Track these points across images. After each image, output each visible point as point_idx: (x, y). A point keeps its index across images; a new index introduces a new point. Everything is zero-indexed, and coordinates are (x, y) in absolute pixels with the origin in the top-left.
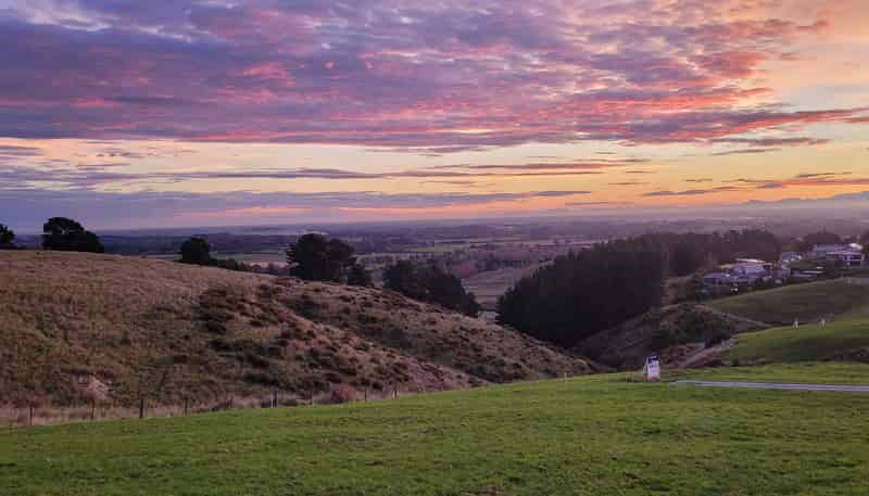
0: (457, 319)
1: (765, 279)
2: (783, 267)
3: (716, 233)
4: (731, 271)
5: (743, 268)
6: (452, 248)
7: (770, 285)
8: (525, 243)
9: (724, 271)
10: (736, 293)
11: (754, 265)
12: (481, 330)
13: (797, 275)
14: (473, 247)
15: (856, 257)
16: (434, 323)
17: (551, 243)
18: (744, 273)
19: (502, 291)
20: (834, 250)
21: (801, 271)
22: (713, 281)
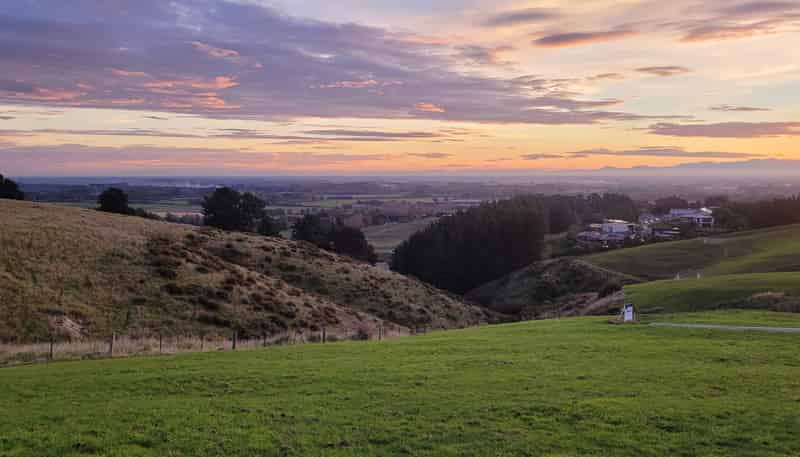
1: (632, 237)
2: (645, 227)
3: (580, 196)
4: (600, 230)
5: (611, 229)
7: (637, 243)
9: (593, 229)
10: (606, 250)
11: (619, 225)
13: (657, 234)
15: (709, 220)
18: (611, 231)
20: (688, 213)
21: (661, 231)
22: (585, 238)
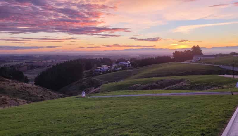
0: (22, 84)
1: (109, 70)
2: (113, 67)
3: (96, 59)
4: (100, 69)
5: (103, 68)
6: (19, 63)
7: (110, 72)
8: (43, 61)
9: (98, 68)
10: (101, 74)
11: (106, 67)
12: (30, 87)
13: (116, 69)
14: (26, 62)
15: (129, 65)
16: (15, 86)
17: (50, 61)
18: (103, 69)
19: (36, 75)
20: (124, 63)
21: (117, 68)
22: (96, 71)
